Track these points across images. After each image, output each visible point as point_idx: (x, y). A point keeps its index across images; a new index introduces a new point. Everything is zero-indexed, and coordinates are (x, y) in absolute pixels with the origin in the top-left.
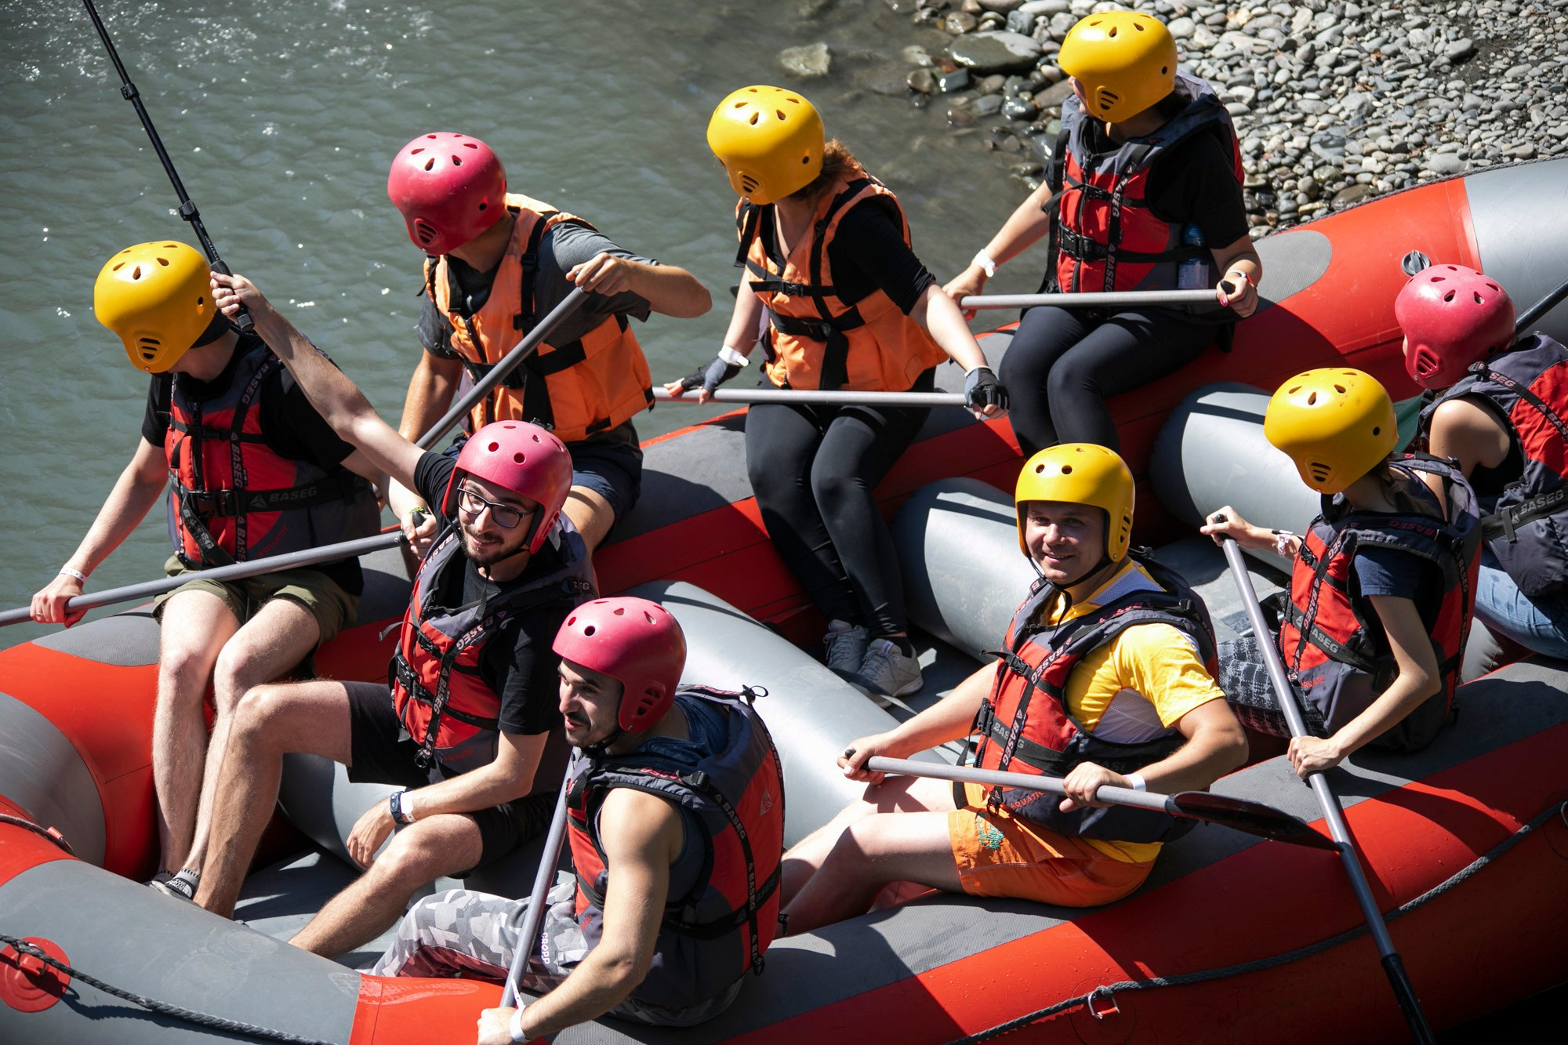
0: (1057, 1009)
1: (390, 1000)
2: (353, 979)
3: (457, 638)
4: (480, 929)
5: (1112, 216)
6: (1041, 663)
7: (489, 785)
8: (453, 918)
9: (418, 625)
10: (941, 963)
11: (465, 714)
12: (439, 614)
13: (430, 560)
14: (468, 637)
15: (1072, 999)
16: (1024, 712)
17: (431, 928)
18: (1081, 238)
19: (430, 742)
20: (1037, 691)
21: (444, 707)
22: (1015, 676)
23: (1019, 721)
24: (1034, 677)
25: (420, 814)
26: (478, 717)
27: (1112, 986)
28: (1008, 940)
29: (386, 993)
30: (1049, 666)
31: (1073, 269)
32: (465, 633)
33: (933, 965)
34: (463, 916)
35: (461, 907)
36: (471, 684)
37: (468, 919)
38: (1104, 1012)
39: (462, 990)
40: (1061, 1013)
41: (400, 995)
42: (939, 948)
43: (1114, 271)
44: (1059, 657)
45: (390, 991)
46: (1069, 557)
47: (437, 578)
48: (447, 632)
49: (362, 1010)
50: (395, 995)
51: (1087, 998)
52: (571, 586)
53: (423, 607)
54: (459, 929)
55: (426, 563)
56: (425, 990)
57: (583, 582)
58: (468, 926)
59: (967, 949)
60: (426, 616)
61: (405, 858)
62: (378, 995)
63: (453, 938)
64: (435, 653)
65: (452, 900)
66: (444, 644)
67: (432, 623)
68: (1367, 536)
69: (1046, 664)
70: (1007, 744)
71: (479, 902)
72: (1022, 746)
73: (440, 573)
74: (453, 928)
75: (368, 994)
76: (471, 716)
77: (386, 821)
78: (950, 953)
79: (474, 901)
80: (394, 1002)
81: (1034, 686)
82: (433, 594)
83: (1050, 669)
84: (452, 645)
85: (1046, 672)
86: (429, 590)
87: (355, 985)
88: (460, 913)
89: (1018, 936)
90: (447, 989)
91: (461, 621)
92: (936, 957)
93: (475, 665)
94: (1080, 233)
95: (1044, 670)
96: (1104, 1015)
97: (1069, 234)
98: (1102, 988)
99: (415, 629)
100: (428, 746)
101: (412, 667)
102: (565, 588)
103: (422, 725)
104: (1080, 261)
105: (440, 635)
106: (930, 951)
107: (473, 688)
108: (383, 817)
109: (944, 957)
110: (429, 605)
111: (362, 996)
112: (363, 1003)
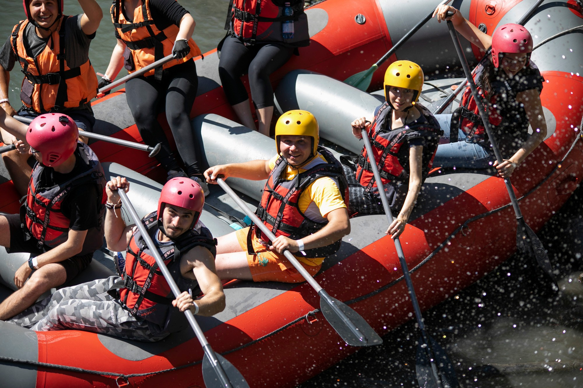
0: (296, 322)
1: (50, 341)
2: (34, 334)
3: (52, 200)
4: (84, 313)
5: (257, 3)
6: (287, 195)
7: (65, 250)
8: (73, 311)
9: (34, 195)
10: (251, 308)
11: (57, 227)
12: (43, 191)
13: (36, 169)
14: (56, 199)
15: (300, 318)
16: (281, 213)
17: (64, 315)
18: (244, 12)
19: (43, 239)
20: (287, 206)
21: (48, 226)
22: (275, 200)
23: (280, 217)
24: (285, 200)
25: (41, 265)
26: (62, 228)
27: (314, 311)
28: (274, 297)
29: (48, 339)
30: (291, 196)
31: (240, 25)
32: (55, 197)
33: (248, 309)
34: (77, 310)
35: (76, 306)
36: (59, 216)
37: (79, 310)
38: (313, 321)
39: (75, 335)
40: (297, 323)
41: (53, 339)
42: (249, 302)
43: (257, 25)
44: (294, 192)
45: (49, 338)
46: (299, 155)
47: (40, 176)
48: (48, 197)
49: (40, 346)
50: (51, 339)
51: (305, 316)
52: (95, 175)
53: (36, 188)
54: (76, 315)
55: (34, 170)
56: (61, 336)
57: (99, 173)
58: (80, 313)
59: (259, 301)
60: (37, 192)
61: (39, 282)
62: (45, 339)
63: (74, 318)
64: (43, 205)
65: (71, 303)
66: (46, 202)
67: (40, 194)
68: (412, 135)
69: (289, 195)
70: (274, 225)
71: (82, 303)
72: (282, 226)
73: (41, 174)
74: (73, 315)
75: (41, 340)
76: (59, 228)
77: (28, 270)
78: (254, 304)
79: (80, 303)
80: (52, 342)
81: (285, 204)
82: (39, 183)
83: (292, 197)
84: (50, 202)
85: (290, 198)
86: (37, 181)
87: (36, 336)
88: (75, 308)
89: (277, 295)
90: (69, 335)
91: (53, 193)
92: (249, 306)
93: (60, 208)
94: (244, 11)
95: (289, 198)
96: (312, 322)
97: (239, 11)
98: (311, 312)
99: (34, 197)
100: (42, 240)
101: (33, 211)
102: (93, 176)
103: (39, 232)
104: (243, 22)
105: (44, 199)
106: (246, 304)
107: (59, 218)
108: (27, 268)
109: (252, 305)
110: (38, 187)
111: (39, 341)
112: (41, 343)
